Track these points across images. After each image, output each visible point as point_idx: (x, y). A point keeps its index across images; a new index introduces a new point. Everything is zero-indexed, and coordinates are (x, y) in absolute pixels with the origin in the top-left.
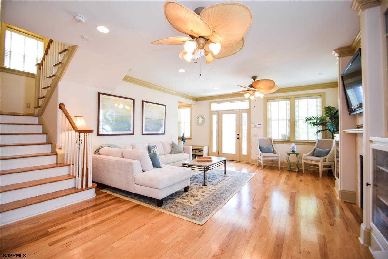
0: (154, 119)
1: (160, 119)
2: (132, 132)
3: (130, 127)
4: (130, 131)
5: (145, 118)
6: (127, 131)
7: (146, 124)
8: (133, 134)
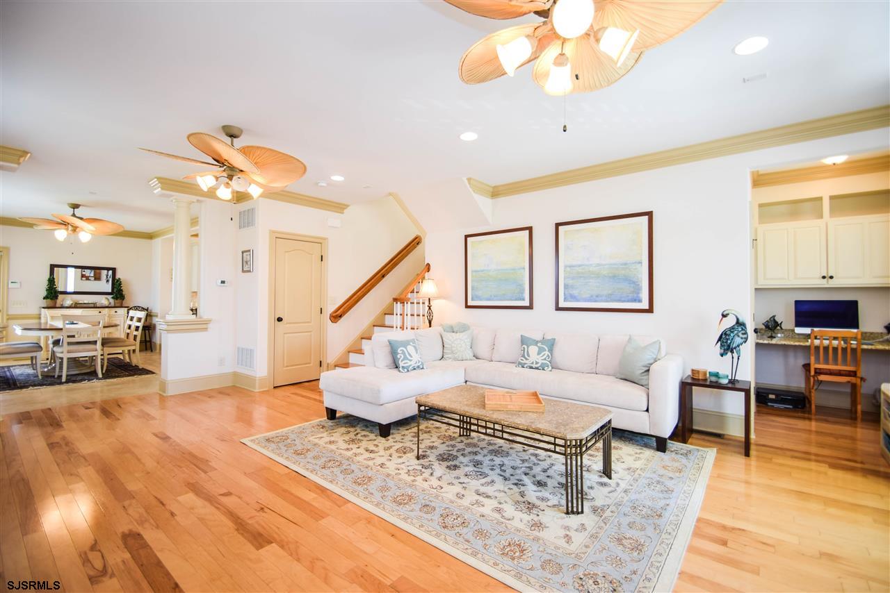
0: (598, 265)
1: (626, 264)
2: (527, 303)
3: (522, 291)
4: (524, 300)
5: (566, 267)
6: (516, 300)
7: (570, 282)
8: (530, 307)
